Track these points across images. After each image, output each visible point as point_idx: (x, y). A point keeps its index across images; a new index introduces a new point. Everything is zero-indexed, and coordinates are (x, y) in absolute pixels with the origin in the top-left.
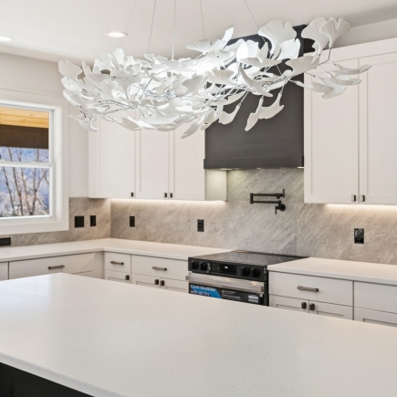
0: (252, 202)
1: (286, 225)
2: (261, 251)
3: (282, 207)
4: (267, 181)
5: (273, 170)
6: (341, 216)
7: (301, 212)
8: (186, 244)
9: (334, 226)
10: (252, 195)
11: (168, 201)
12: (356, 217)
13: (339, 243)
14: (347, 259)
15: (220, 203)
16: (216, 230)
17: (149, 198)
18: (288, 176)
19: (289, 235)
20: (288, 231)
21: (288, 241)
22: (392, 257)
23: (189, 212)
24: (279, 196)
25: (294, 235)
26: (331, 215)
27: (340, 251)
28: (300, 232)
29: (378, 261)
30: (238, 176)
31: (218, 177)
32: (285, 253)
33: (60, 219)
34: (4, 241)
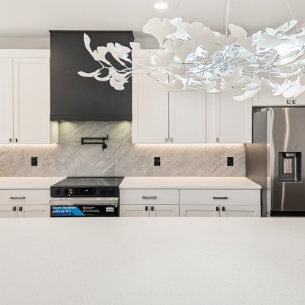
0: (83, 143)
1: (107, 157)
2: (88, 176)
3: (105, 147)
5: (98, 122)
6: (146, 150)
7: (118, 149)
8: (20, 176)
9: (141, 156)
10: (83, 139)
12: (156, 150)
13: (144, 166)
14: (150, 176)
16: (49, 164)
18: (109, 127)
19: (109, 164)
20: (109, 161)
21: (109, 168)
22: (177, 172)
24: (104, 139)
25: (113, 163)
26: (139, 150)
27: (145, 171)
28: (117, 162)
29: (169, 175)
30: (69, 126)
32: (107, 176)
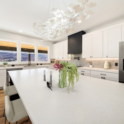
0: (75, 59)
3: (79, 59)
4: (77, 56)
7: (82, 60)
11: (63, 59)
15: (70, 59)
21: (80, 64)
23: (66, 60)
30: (73, 55)
31: (70, 55)
33: (49, 62)
34: (41, 64)
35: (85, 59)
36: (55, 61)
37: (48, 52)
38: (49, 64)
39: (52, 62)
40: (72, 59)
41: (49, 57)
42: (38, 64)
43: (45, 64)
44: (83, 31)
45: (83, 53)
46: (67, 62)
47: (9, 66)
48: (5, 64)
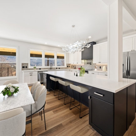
3: (91, 64)
4: (89, 61)
6: (98, 65)
11: (77, 64)
12: (100, 65)
13: (98, 68)
15: (84, 64)
16: (83, 67)
17: (75, 64)
23: (80, 65)
30: (86, 61)
31: (83, 61)
33: (65, 66)
34: (59, 68)
35: (96, 64)
36: (70, 66)
37: (65, 58)
38: (66, 68)
39: (68, 66)
40: (85, 64)
41: (66, 62)
42: (57, 68)
43: (62, 68)
44: (93, 42)
45: (93, 59)
46: (81, 67)
47: (37, 69)
48: (35, 68)
